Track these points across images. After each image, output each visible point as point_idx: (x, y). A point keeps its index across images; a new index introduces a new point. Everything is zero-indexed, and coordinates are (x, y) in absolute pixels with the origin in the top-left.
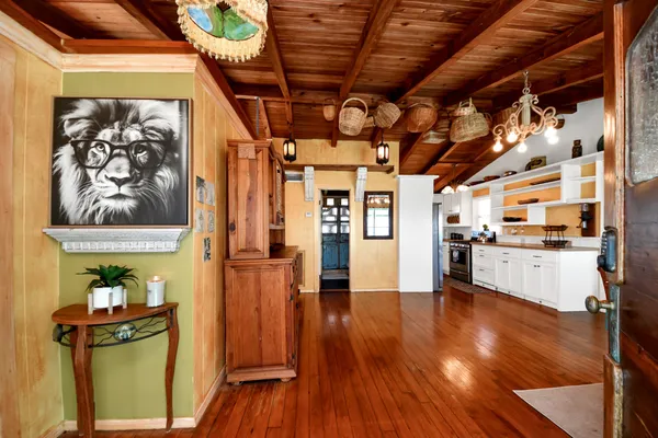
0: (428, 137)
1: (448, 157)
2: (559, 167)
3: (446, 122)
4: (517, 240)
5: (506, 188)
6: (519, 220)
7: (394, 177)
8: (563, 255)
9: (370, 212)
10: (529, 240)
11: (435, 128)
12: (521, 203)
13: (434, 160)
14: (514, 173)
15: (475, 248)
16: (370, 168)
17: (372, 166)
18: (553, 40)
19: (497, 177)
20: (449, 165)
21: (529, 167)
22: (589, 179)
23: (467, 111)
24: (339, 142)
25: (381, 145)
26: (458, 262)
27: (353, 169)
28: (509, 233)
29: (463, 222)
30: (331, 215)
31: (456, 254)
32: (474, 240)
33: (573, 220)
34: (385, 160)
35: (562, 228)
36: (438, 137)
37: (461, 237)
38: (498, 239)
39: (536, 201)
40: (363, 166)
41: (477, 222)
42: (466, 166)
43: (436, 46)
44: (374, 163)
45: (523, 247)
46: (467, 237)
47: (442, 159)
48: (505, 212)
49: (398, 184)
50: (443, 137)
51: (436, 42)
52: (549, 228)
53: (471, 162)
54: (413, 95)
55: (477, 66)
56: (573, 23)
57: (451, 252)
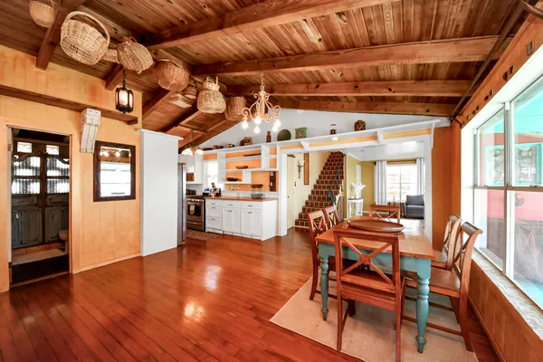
0: (177, 98)
1: (188, 123)
2: (260, 147)
3: (194, 90)
4: (234, 194)
5: (227, 156)
6: (236, 180)
7: (136, 129)
8: (265, 203)
9: (103, 165)
10: (242, 194)
11: (184, 92)
12: (238, 168)
13: (176, 122)
14: (234, 146)
15: (209, 202)
16: (105, 113)
17: (109, 112)
18: (280, 58)
19: (222, 147)
20: (188, 130)
21: (242, 143)
22: (273, 156)
23: (213, 87)
24: (51, 65)
25: (124, 89)
26: (194, 214)
27: (79, 109)
28: (229, 189)
29: (197, 180)
30: (28, 167)
31: (192, 208)
32: (206, 195)
33: (265, 181)
34: (128, 109)
35: (260, 186)
36: (185, 101)
37: (194, 192)
38: (223, 194)
39: (246, 167)
40: (95, 108)
41: (207, 180)
42: (200, 134)
43: (207, 10)
44: (112, 108)
45: (238, 199)
46: (199, 193)
47: (183, 123)
48: (227, 174)
49: (141, 140)
50: (189, 103)
51: (209, 6)
52: (254, 186)
53: (205, 131)
54: (166, 50)
55: (230, 51)
56: (295, 52)
57: (189, 206)
